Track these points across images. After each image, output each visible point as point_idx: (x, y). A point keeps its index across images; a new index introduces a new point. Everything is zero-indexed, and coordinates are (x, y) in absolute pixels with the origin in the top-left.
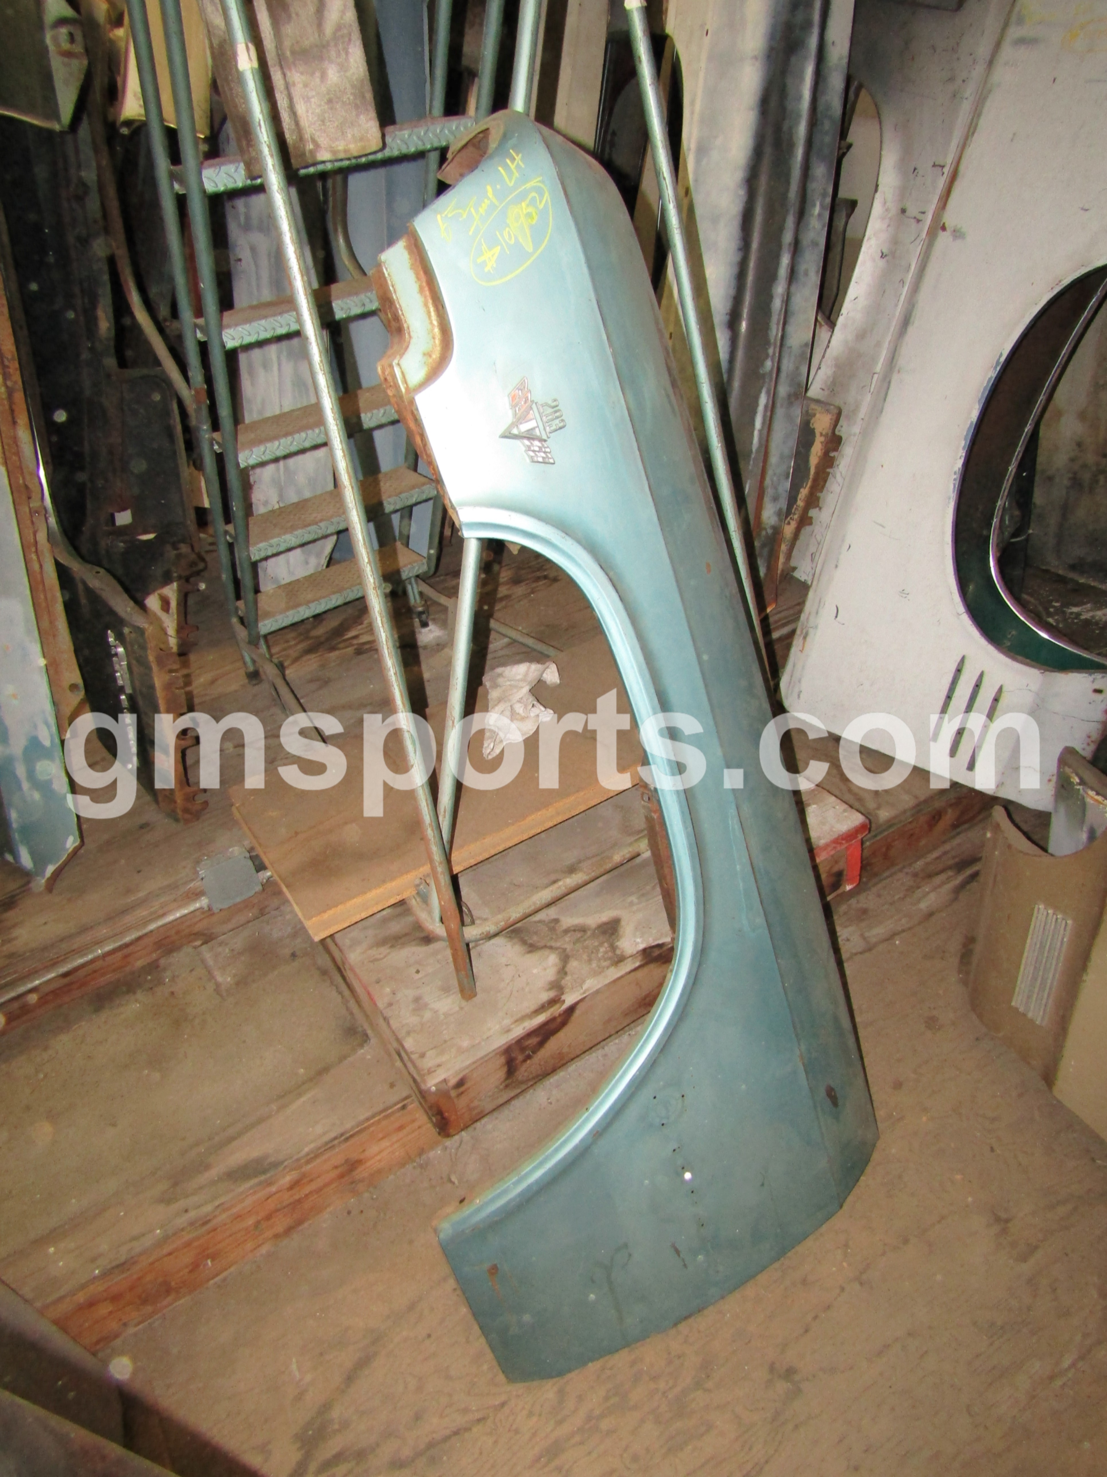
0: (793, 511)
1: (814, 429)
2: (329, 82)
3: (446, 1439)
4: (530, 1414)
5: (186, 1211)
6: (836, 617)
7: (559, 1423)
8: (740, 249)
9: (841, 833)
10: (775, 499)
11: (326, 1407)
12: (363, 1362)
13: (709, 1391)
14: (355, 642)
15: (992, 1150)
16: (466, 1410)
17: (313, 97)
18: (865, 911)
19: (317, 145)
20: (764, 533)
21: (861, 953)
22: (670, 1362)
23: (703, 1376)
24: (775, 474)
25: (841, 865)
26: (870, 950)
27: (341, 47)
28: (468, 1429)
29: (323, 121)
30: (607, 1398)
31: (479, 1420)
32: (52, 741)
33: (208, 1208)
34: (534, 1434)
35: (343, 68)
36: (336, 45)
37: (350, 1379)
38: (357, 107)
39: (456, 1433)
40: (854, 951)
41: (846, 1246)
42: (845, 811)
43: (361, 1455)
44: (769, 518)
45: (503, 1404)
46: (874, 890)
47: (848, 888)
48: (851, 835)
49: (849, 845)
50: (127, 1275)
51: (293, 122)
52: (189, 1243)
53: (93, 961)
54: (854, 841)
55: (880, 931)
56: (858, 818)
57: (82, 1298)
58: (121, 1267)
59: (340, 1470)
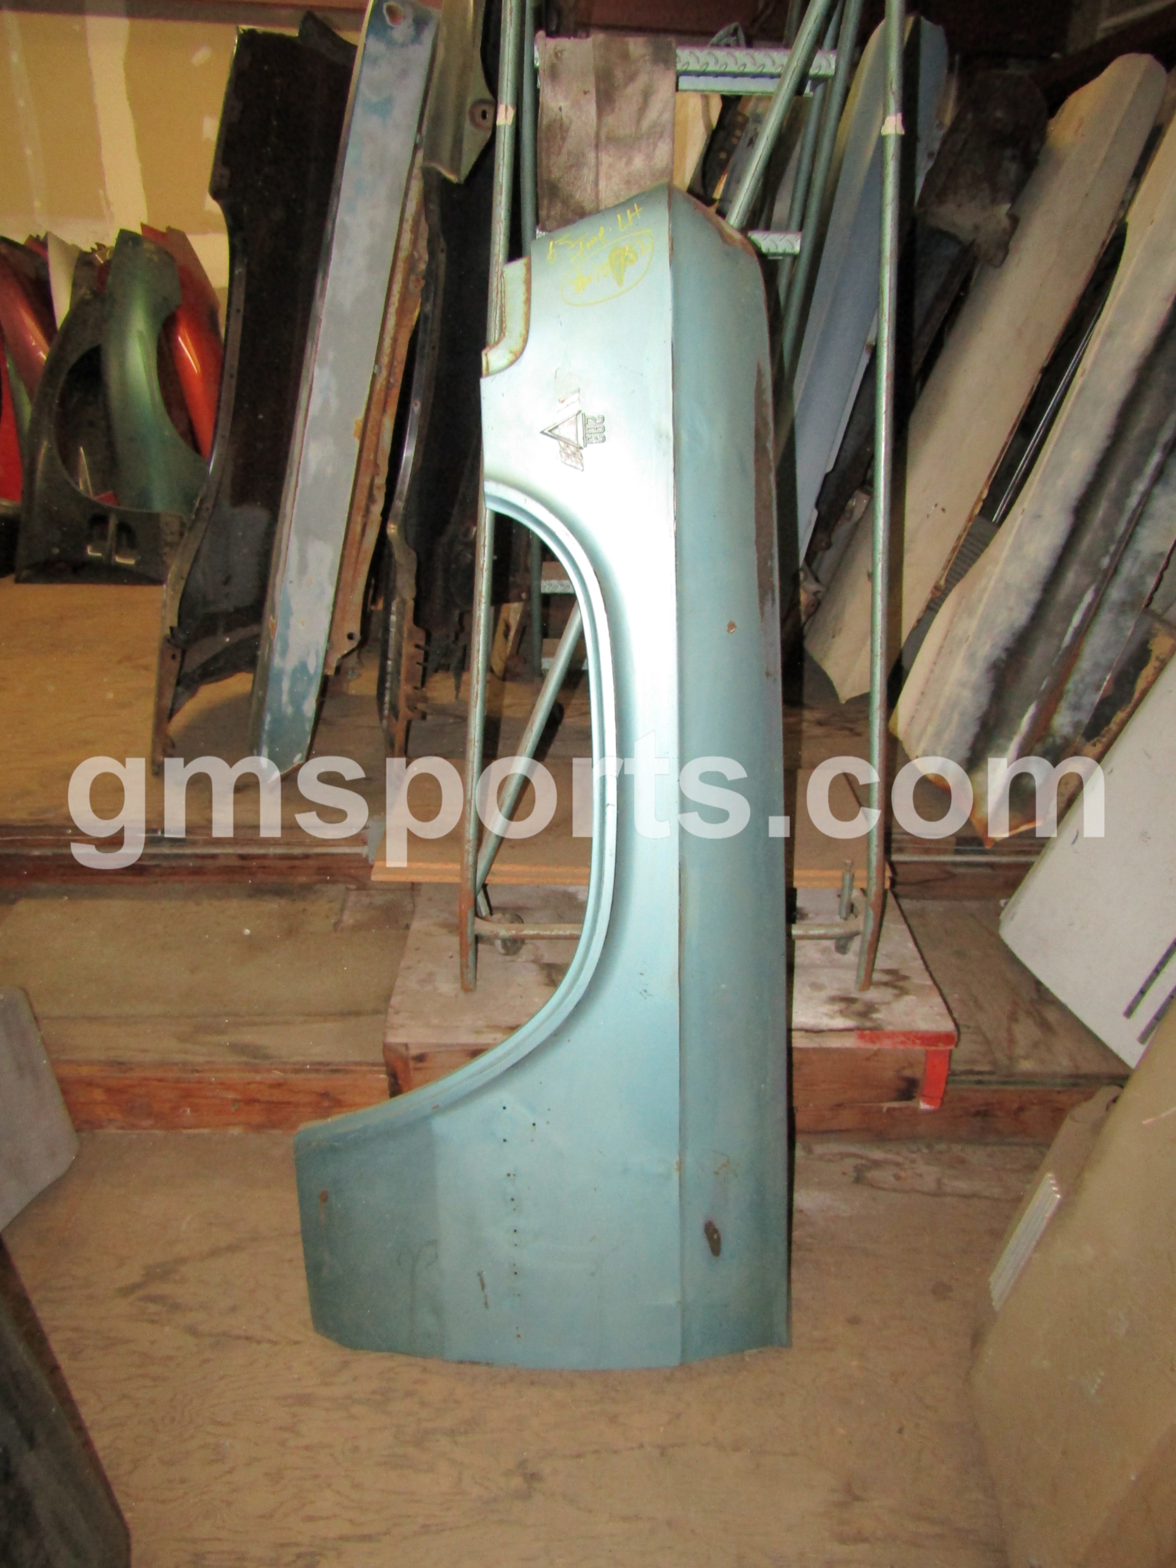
0: (1103, 732)
1: (1151, 651)
2: (633, 167)
3: (239, 1337)
4: (310, 1363)
5: (185, 1053)
6: (1074, 842)
7: (324, 1384)
8: (1109, 437)
9: (916, 1029)
10: (1076, 707)
11: (182, 1261)
12: (231, 1248)
13: (456, 1443)
15: (900, 1431)
16: (268, 1328)
17: (615, 176)
18: (963, 1161)
20: (1050, 740)
21: (923, 1193)
22: (446, 1401)
23: (462, 1430)
24: (1082, 680)
25: (917, 1072)
26: (937, 1195)
27: (651, 141)
28: (258, 1342)
30: (374, 1392)
31: (271, 1341)
32: (316, 672)
33: (201, 1059)
34: (299, 1379)
35: (649, 157)
36: (648, 138)
37: (214, 1253)
39: (247, 1338)
40: (918, 1188)
41: (678, 1416)
42: (939, 1014)
43: (176, 1307)
44: (1062, 725)
45: (296, 1343)
46: (989, 1149)
47: (923, 1106)
48: (930, 1039)
49: (927, 1051)
50: (122, 1075)
51: (594, 194)
52: (178, 1081)
53: (264, 857)
54: (933, 1048)
55: (962, 1185)
56: (947, 1026)
57: (85, 1071)
58: (120, 1065)
59: (154, 1308)
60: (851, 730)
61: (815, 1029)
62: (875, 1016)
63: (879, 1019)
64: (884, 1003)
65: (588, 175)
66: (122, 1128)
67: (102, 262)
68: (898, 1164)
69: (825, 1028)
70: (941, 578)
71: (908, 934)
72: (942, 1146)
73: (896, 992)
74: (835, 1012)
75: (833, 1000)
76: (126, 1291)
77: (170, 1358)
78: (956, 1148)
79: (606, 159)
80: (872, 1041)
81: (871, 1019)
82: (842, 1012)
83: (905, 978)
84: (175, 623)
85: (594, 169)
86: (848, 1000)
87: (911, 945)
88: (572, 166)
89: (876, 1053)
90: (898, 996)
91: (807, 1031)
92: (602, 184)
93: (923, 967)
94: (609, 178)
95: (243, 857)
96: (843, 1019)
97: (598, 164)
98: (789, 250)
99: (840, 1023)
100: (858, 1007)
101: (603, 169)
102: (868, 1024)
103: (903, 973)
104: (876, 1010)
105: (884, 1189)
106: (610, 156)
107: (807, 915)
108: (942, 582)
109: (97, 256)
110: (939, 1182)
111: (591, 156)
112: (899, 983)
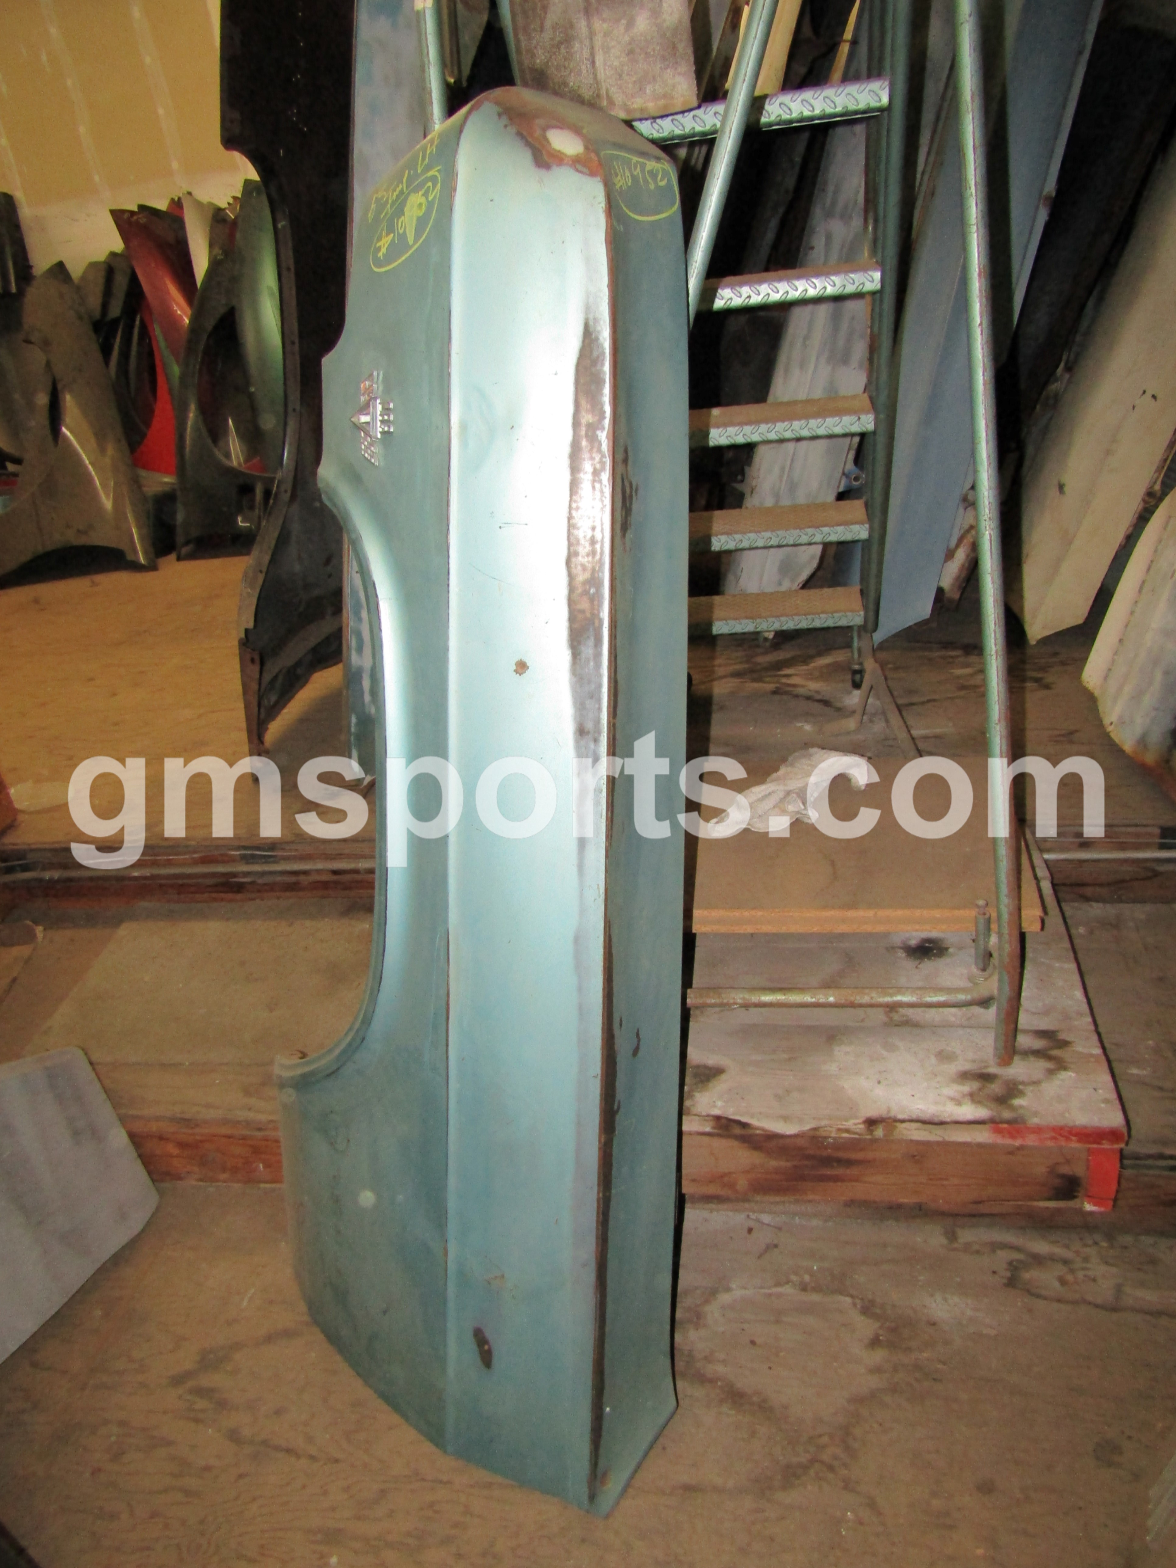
2: (635, 30)
3: (277, 1448)
4: (347, 1489)
5: (250, 1109)
7: (358, 1518)
9: (1071, 1124)
11: (237, 1346)
12: (287, 1334)
14: (784, 680)
16: (310, 1439)
17: (613, 47)
18: (1153, 1261)
19: (611, 102)
21: (1097, 1306)
22: (484, 1555)
25: (1079, 1170)
26: (1114, 1309)
28: (298, 1456)
29: (620, 76)
30: (409, 1534)
31: (311, 1457)
33: (263, 1117)
34: (333, 1509)
35: (655, 13)
37: (269, 1339)
38: (664, 58)
39: (288, 1451)
40: (1089, 1298)
42: (1106, 1101)
43: (222, 1405)
45: (337, 1461)
47: (1089, 1207)
48: (1090, 1136)
49: (1089, 1149)
50: (191, 1131)
51: (591, 76)
52: (244, 1138)
53: (356, 871)
54: (1095, 1146)
55: (1149, 1297)
56: (1114, 1119)
57: (154, 1127)
58: (186, 1122)
59: (201, 1404)
60: (1039, 679)
61: (936, 1120)
62: (1017, 1102)
63: (1021, 1107)
64: (1034, 1083)
65: (580, 50)
66: (201, 1180)
67: (233, 217)
68: (1066, 1262)
69: (948, 1120)
70: (1155, 483)
71: (1076, 977)
72: (1128, 1239)
73: (1049, 1065)
74: (964, 1096)
75: (965, 1076)
76: (177, 1381)
77: (207, 1468)
78: (1147, 1240)
79: (598, 25)
80: (1013, 1137)
81: (1012, 1108)
82: (973, 1097)
83: (1065, 1044)
84: (251, 625)
85: (587, 43)
86: (985, 1078)
87: (1079, 994)
88: (561, 43)
89: (1021, 1148)
90: (1051, 1072)
91: (924, 1122)
92: (599, 59)
93: (1092, 1027)
94: (607, 50)
95: (335, 872)
96: (973, 1106)
97: (592, 34)
98: (874, 104)
99: (968, 1111)
100: (996, 1088)
101: (598, 40)
102: (1007, 1114)
103: (1062, 1036)
104: (1021, 1094)
105: (1045, 1298)
106: (604, 20)
107: (947, 949)
108: (1157, 487)
109: (227, 211)
110: (1119, 1289)
111: (582, 25)
112: (1055, 1052)
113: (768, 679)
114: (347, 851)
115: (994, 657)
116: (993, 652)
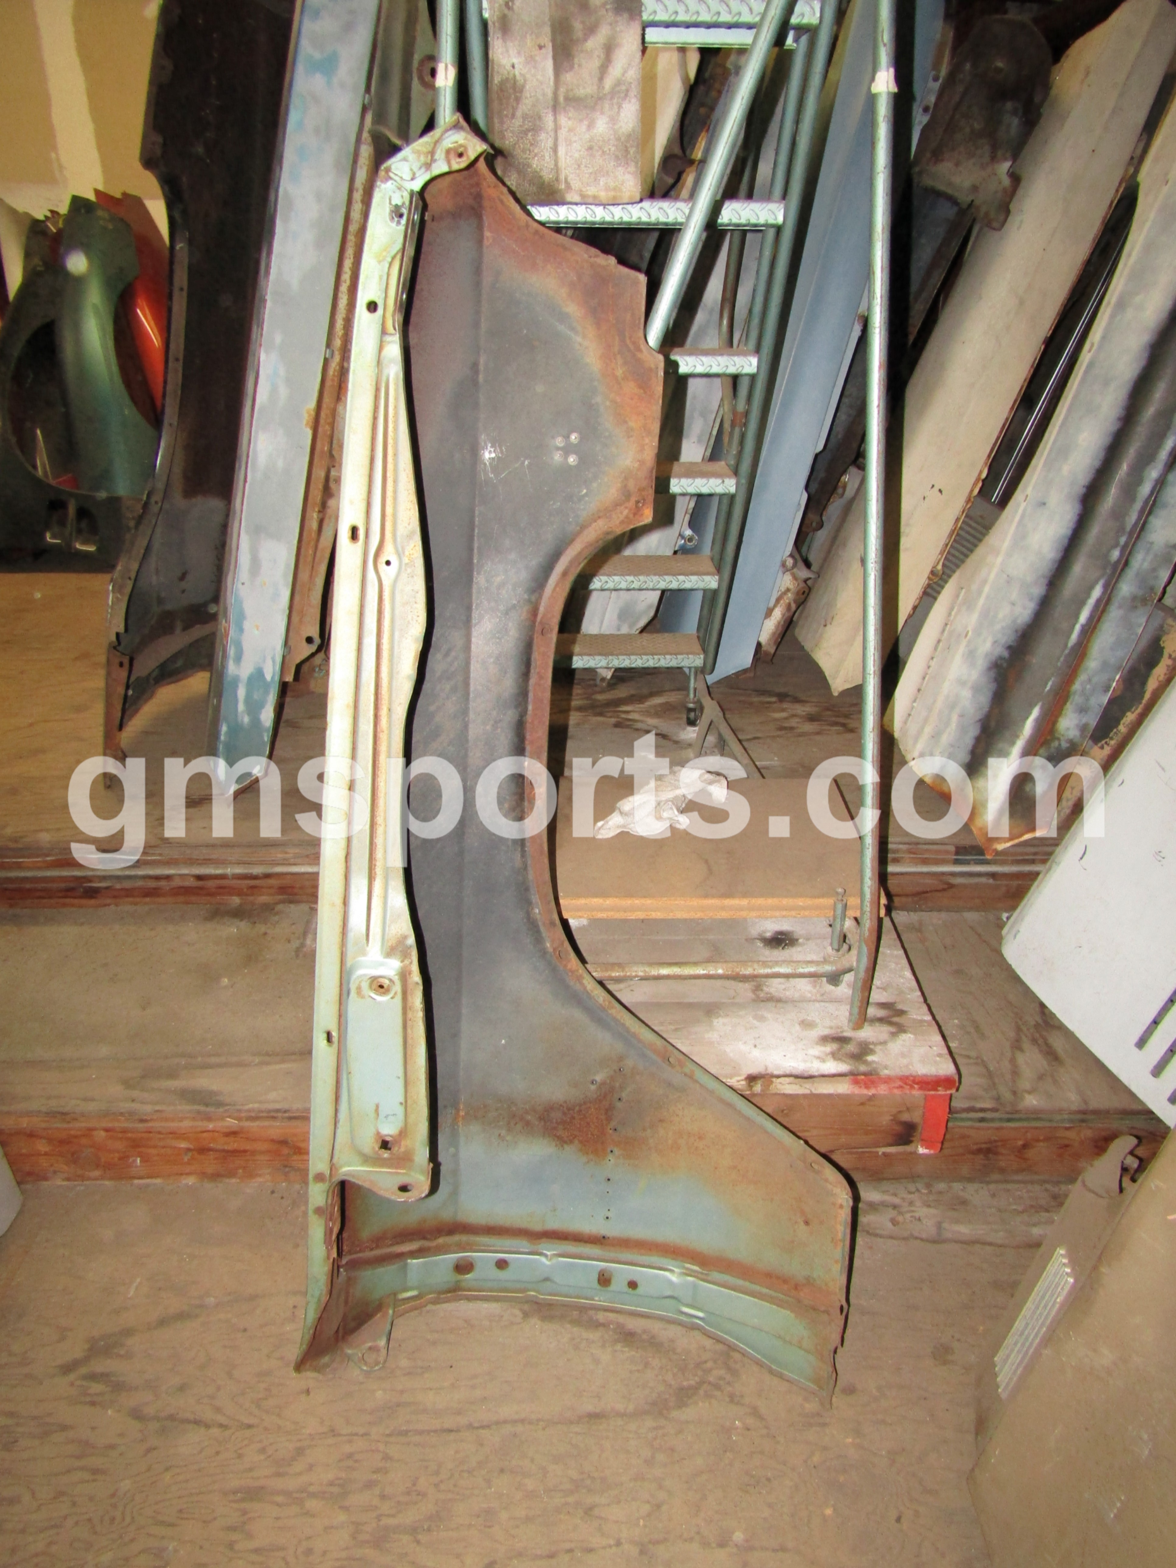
0: (1111, 734)
1: (1163, 648)
2: (595, 131)
3: (184, 1421)
4: (263, 1450)
5: (133, 1101)
6: (1081, 858)
7: (279, 1475)
8: (1119, 419)
9: (914, 1074)
10: (1082, 710)
11: (128, 1332)
12: (182, 1316)
13: (418, 1542)
14: (624, 716)
15: (898, 1520)
16: (218, 1410)
17: (575, 142)
18: (964, 1202)
19: (568, 186)
20: (1055, 744)
21: (922, 1240)
22: (408, 1493)
23: (426, 1527)
24: (1090, 680)
25: (916, 1117)
26: (937, 1242)
27: (615, 101)
28: (207, 1426)
29: (579, 166)
30: (331, 1484)
31: (221, 1426)
32: (273, 678)
33: (148, 1108)
34: (251, 1470)
35: (613, 120)
36: (612, 99)
37: (162, 1322)
38: (617, 158)
39: (196, 1422)
40: (916, 1234)
41: (658, 1506)
42: (940, 1055)
43: (120, 1388)
44: (1068, 729)
45: (249, 1426)
46: (992, 1186)
47: (922, 1150)
48: (929, 1084)
49: (926, 1095)
50: (65, 1126)
51: (553, 162)
52: (124, 1131)
53: (223, 877)
54: (932, 1093)
55: (964, 1230)
56: (947, 1068)
57: (24, 1123)
58: (63, 1115)
59: (96, 1388)
60: (844, 725)
61: (806, 1074)
62: (870, 1058)
63: (873, 1062)
64: (881, 1043)
65: (545, 140)
66: (68, 1179)
67: (54, 231)
68: (895, 1207)
69: (816, 1074)
70: (938, 563)
71: (905, 961)
72: (942, 1186)
73: (892, 1029)
74: (827, 1055)
75: (825, 1039)
76: (67, 1369)
77: (112, 1447)
78: (957, 1186)
79: (565, 122)
80: (867, 1087)
81: (866, 1062)
82: (834, 1055)
83: (901, 1013)
84: (121, 629)
85: (552, 134)
86: (842, 1040)
87: (908, 974)
88: (528, 130)
89: (872, 1098)
90: (894, 1035)
91: (797, 1077)
92: (562, 151)
93: (922, 999)
94: (569, 143)
95: (199, 878)
96: (836, 1062)
97: (556, 129)
98: (771, 221)
99: (832, 1067)
100: (851, 1048)
101: (563, 134)
102: (863, 1068)
103: (900, 1007)
104: (872, 1052)
105: (881, 1236)
106: (569, 119)
107: (797, 940)
108: (940, 567)
109: (49, 225)
110: (939, 1225)
111: (549, 120)
112: (895, 1019)
113: (609, 714)
114: (214, 857)
115: (872, 676)
116: (872, 672)
